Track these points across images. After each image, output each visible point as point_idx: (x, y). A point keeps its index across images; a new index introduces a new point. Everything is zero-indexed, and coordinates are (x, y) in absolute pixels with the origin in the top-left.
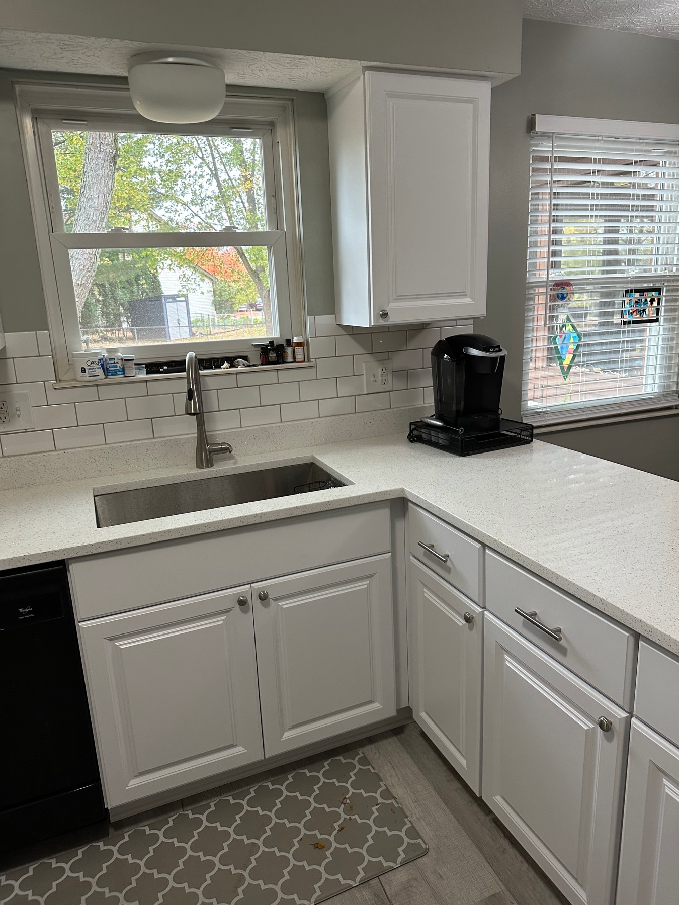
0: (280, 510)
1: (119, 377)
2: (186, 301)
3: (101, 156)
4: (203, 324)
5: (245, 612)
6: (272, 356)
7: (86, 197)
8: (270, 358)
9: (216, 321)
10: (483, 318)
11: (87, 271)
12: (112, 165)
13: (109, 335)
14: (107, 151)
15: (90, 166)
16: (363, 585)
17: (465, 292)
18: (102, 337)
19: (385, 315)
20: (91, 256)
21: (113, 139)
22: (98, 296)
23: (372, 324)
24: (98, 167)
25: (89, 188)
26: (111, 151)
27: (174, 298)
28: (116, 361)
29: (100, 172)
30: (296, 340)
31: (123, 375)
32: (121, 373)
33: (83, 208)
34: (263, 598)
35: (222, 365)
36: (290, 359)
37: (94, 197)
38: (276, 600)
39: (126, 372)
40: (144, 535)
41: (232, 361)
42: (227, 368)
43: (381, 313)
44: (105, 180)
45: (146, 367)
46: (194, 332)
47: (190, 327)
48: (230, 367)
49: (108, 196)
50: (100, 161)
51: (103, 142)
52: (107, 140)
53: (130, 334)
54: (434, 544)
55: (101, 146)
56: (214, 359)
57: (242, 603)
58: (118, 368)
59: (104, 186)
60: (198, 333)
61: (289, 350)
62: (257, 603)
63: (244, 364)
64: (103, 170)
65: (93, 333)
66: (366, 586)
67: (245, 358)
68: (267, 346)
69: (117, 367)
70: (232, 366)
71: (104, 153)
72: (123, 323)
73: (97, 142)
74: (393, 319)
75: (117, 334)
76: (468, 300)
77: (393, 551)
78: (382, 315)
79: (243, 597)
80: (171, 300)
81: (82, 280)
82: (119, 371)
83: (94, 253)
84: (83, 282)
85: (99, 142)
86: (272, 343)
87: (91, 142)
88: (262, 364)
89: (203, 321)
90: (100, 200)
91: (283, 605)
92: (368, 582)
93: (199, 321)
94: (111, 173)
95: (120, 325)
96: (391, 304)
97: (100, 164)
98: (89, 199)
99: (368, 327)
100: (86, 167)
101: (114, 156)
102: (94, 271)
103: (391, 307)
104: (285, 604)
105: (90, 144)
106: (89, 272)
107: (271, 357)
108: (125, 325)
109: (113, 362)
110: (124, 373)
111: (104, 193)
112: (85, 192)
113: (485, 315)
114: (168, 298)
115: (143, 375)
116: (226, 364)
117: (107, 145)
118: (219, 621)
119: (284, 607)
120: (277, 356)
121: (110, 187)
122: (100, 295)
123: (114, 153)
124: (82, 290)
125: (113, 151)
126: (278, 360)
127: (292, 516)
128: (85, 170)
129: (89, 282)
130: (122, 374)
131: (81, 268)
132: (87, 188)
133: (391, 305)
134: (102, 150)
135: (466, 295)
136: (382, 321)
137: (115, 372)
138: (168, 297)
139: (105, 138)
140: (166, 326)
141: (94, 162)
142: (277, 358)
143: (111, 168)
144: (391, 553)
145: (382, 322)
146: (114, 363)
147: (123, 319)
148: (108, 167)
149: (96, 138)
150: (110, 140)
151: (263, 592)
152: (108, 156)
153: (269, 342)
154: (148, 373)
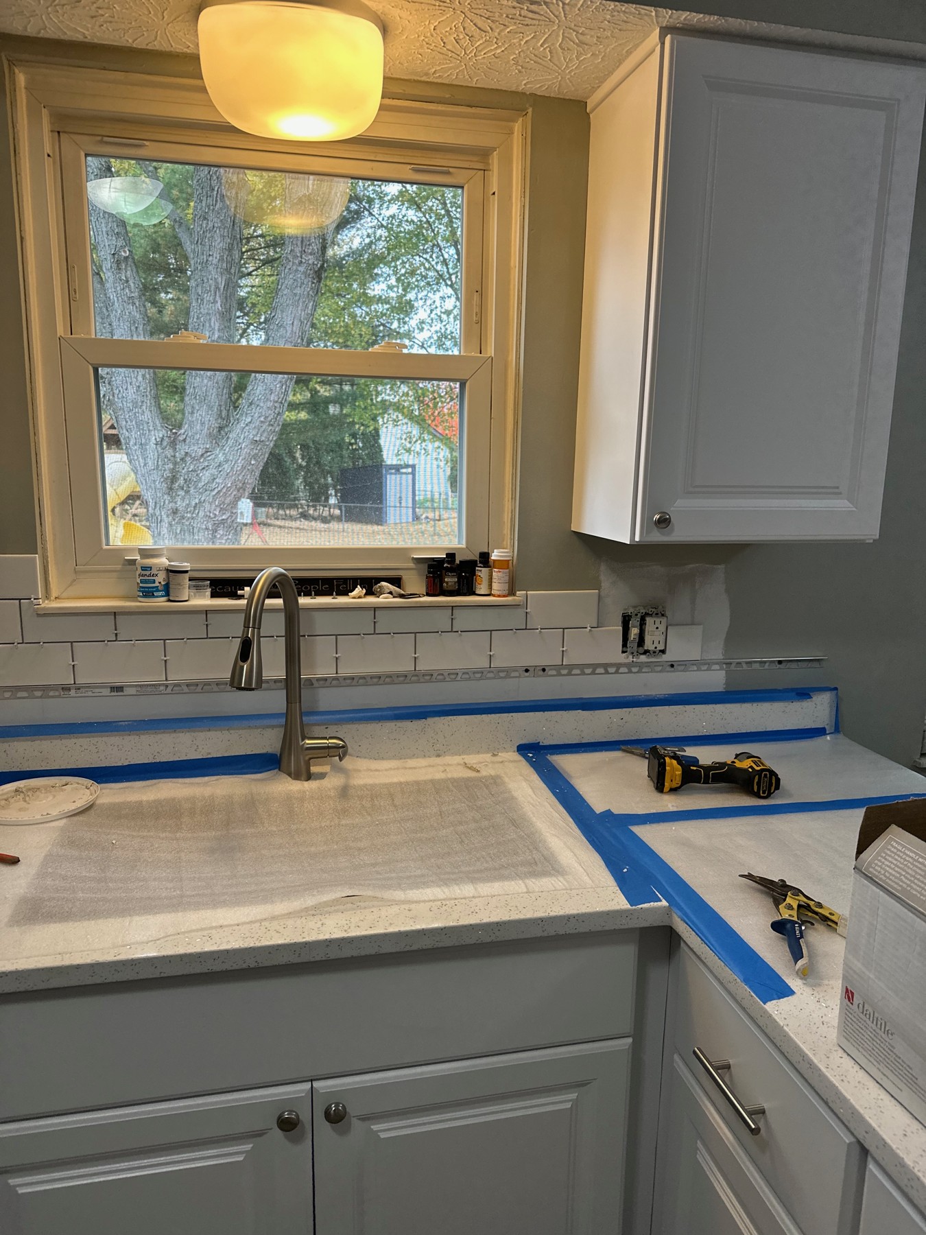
0: (385, 935)
1: (160, 602)
2: (413, 474)
3: (302, 269)
4: (432, 505)
5: (296, 1140)
6: (450, 581)
7: (277, 323)
8: (445, 584)
9: (450, 502)
10: (871, 541)
11: (269, 425)
12: (315, 281)
13: (311, 512)
14: (310, 262)
15: (286, 282)
16: (562, 1102)
17: (838, 488)
18: (301, 513)
19: (664, 522)
20: (276, 405)
21: (319, 246)
22: (300, 461)
23: (637, 539)
24: (295, 284)
25: (282, 311)
26: (316, 263)
27: (397, 469)
28: (154, 572)
29: (298, 291)
30: (496, 556)
31: (165, 599)
32: (160, 593)
33: (271, 338)
34: (336, 1117)
35: (352, 591)
36: (482, 588)
37: (287, 324)
38: (364, 1118)
39: (171, 594)
40: (78, 967)
41: (370, 585)
42: (360, 597)
43: (657, 517)
44: (304, 302)
45: (211, 585)
46: (419, 514)
47: (414, 509)
48: (366, 594)
49: (307, 324)
50: (299, 275)
51: (306, 250)
52: (311, 247)
53: (337, 512)
54: (731, 1062)
55: (303, 256)
56: (338, 579)
57: (288, 1125)
58: (157, 584)
59: (302, 310)
60: (424, 516)
61: (482, 572)
62: (323, 1126)
63: (391, 593)
64: (302, 288)
65: (290, 507)
66: (568, 1105)
67: (396, 581)
68: (441, 561)
69: (154, 583)
70: (370, 593)
71: (305, 265)
72: (330, 497)
73: (298, 250)
74: (681, 533)
75: (321, 511)
76: (841, 504)
77: (638, 1034)
78: (659, 521)
79: (291, 1112)
80: (393, 471)
81: (261, 435)
82: (158, 591)
83: (280, 400)
84: (263, 438)
85: (300, 249)
86: (451, 556)
87: (290, 249)
88: (428, 595)
89: (432, 500)
90: (294, 328)
91: (381, 1131)
92: (574, 1096)
93: (427, 501)
94: (313, 292)
95: (327, 499)
96: (678, 500)
97: (299, 280)
98: (280, 326)
99: (629, 543)
100: (280, 284)
101: (319, 269)
102: (279, 425)
103: (679, 507)
104: (386, 1130)
105: (289, 252)
106: (272, 425)
107: (447, 583)
108: (332, 501)
109: (148, 573)
110: (168, 594)
111: (300, 320)
112: (276, 317)
113: (878, 537)
114: (390, 469)
115: (204, 600)
116: (359, 590)
117: (311, 254)
118: (235, 1154)
119: (383, 1135)
120: (459, 582)
121: (309, 312)
122: (303, 459)
123: (319, 265)
124: (261, 449)
125: (318, 263)
126: (459, 589)
127: (412, 948)
128: (279, 287)
129: (271, 438)
130: (163, 596)
131: (262, 419)
132: (280, 312)
133: (679, 503)
134: (303, 261)
135: (840, 493)
136: (658, 534)
137: (148, 592)
138: (391, 467)
139: (309, 245)
140: (385, 505)
141: (291, 276)
142: (459, 586)
143: (313, 285)
144: (630, 1040)
145: (657, 537)
146: (150, 576)
147: (332, 492)
148: (310, 283)
149: (297, 244)
150: (315, 248)
151: (337, 1105)
152: (311, 270)
153: (447, 554)
154: (213, 595)
